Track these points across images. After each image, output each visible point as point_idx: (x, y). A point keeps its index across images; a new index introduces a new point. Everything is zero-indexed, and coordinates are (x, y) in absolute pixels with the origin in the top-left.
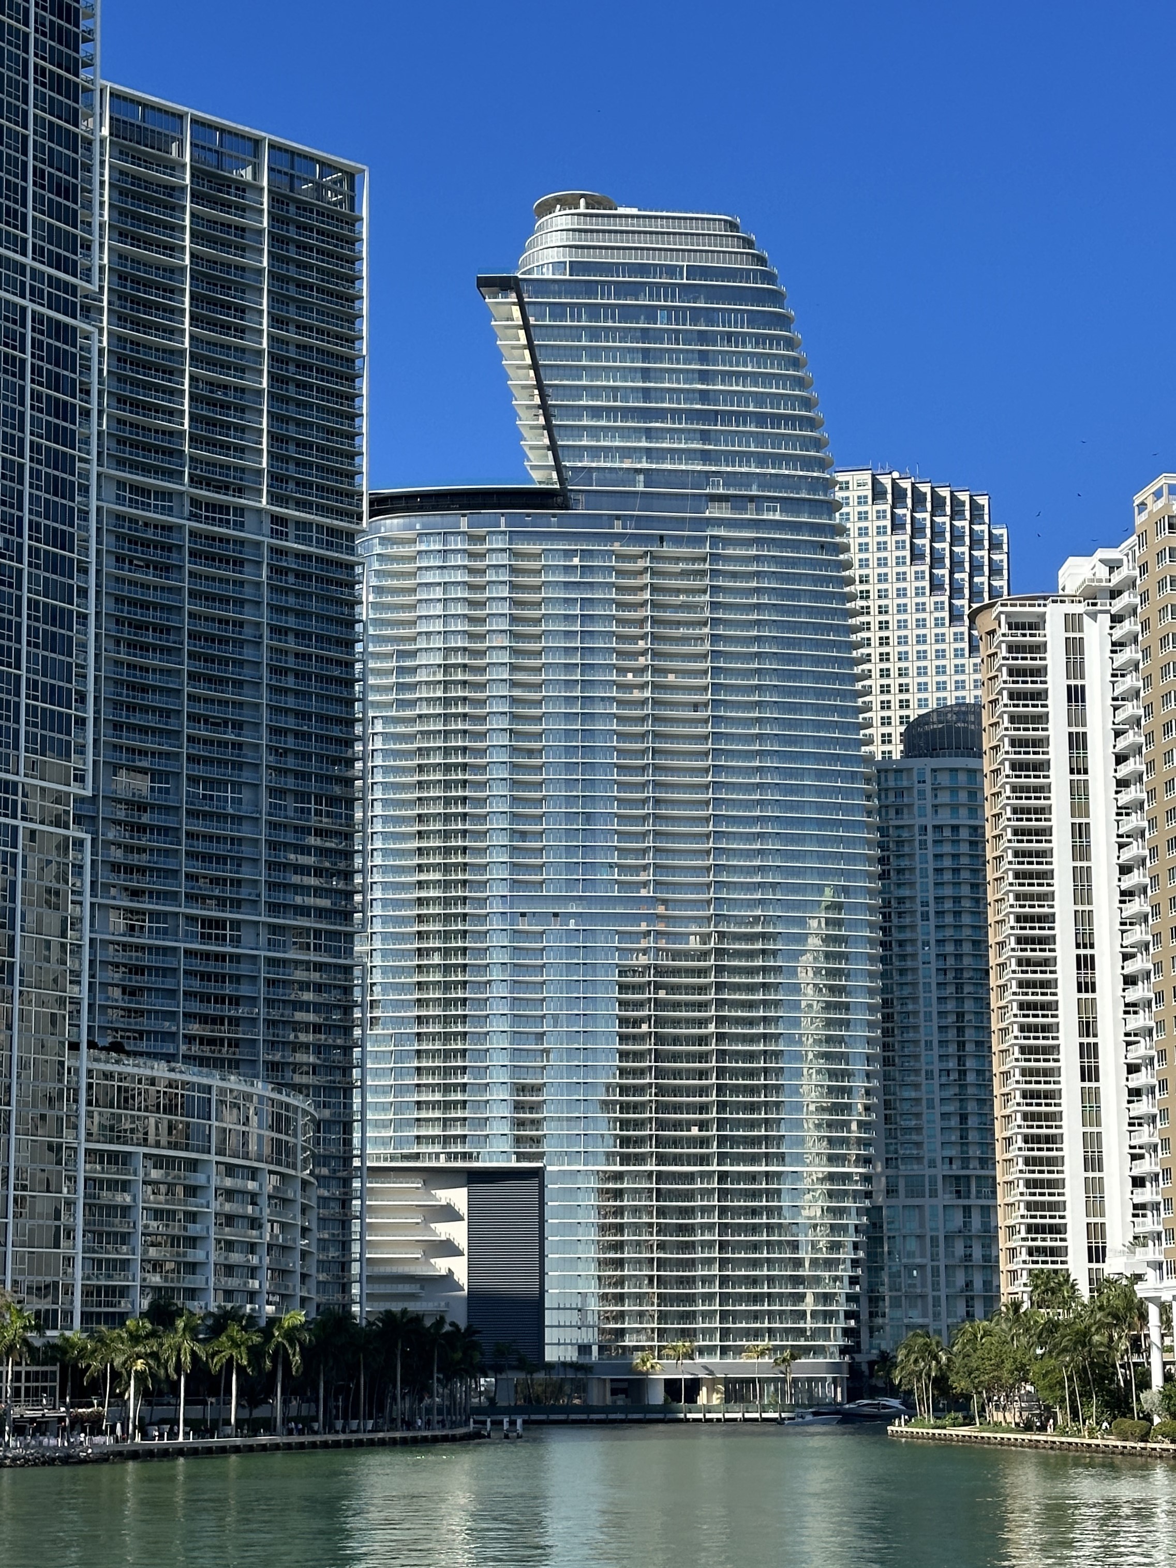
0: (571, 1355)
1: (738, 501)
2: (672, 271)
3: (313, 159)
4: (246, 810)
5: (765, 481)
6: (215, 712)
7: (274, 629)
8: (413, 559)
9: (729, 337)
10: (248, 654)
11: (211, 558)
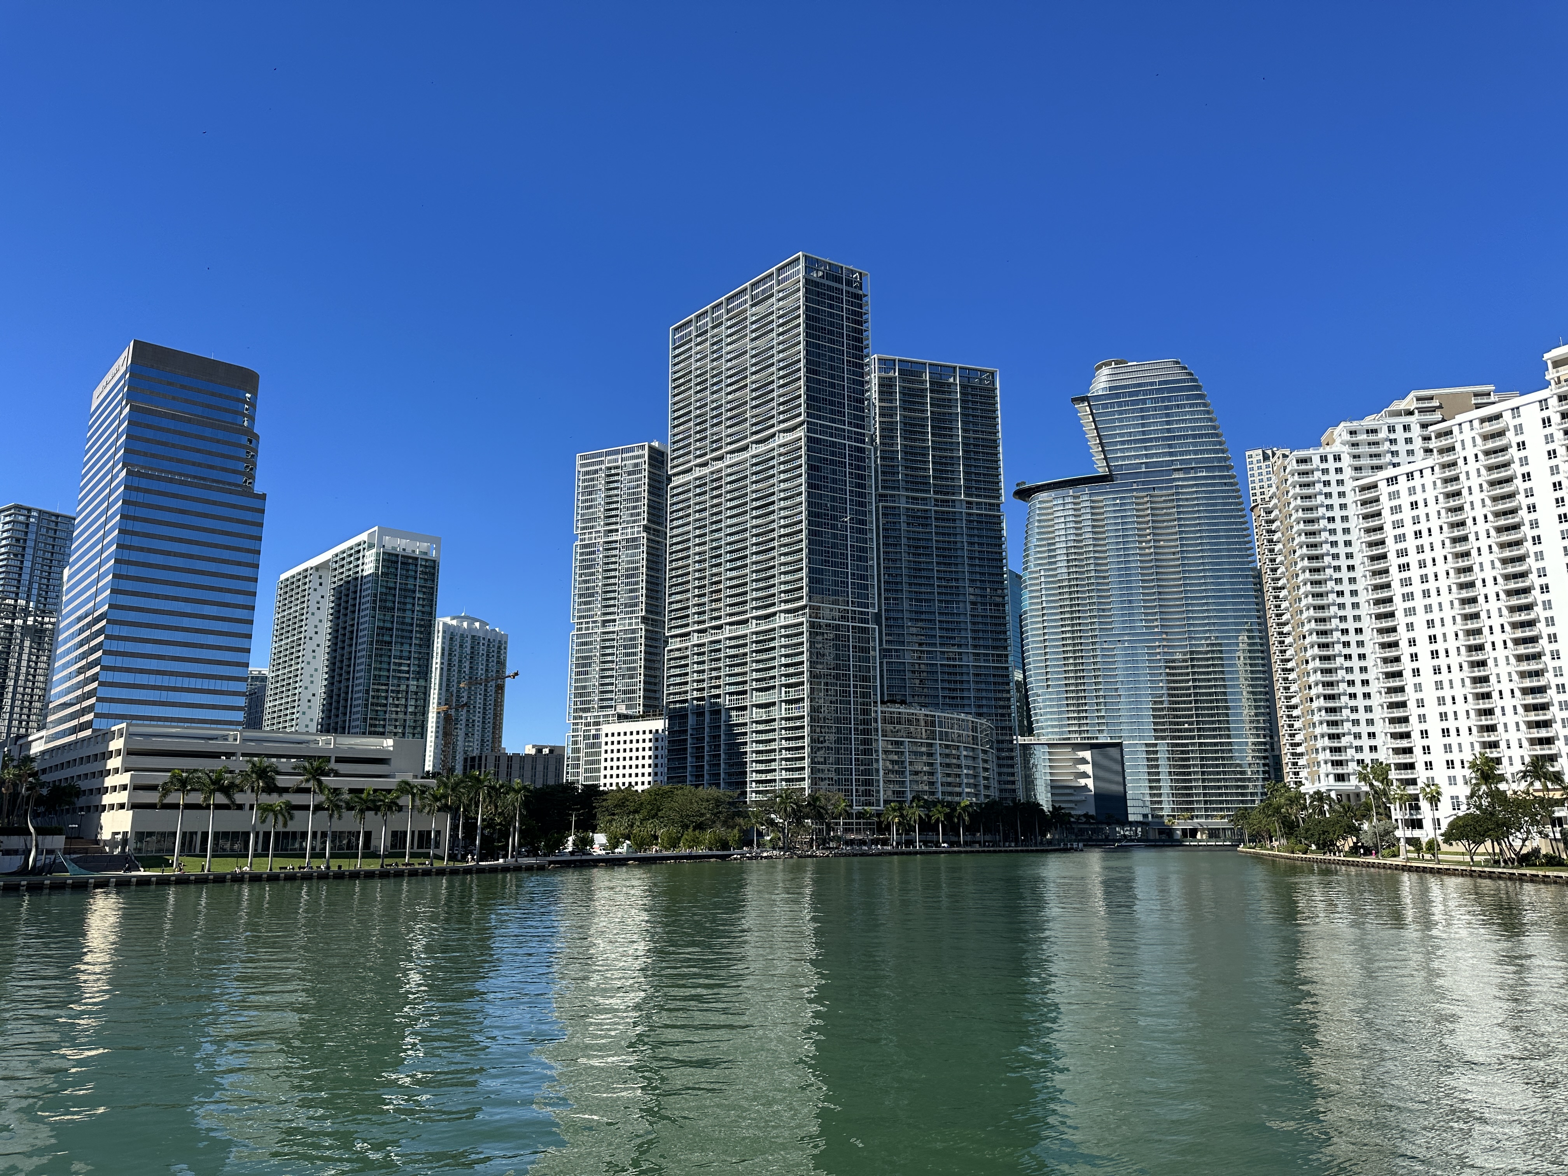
0: (1140, 818)
1: (1186, 470)
2: (1152, 384)
3: (977, 370)
4: (961, 611)
5: (1197, 461)
6: (948, 576)
7: (969, 543)
8: (1051, 508)
9: (1178, 406)
10: (959, 553)
11: (943, 520)
